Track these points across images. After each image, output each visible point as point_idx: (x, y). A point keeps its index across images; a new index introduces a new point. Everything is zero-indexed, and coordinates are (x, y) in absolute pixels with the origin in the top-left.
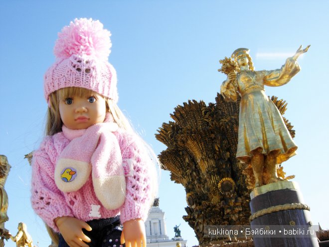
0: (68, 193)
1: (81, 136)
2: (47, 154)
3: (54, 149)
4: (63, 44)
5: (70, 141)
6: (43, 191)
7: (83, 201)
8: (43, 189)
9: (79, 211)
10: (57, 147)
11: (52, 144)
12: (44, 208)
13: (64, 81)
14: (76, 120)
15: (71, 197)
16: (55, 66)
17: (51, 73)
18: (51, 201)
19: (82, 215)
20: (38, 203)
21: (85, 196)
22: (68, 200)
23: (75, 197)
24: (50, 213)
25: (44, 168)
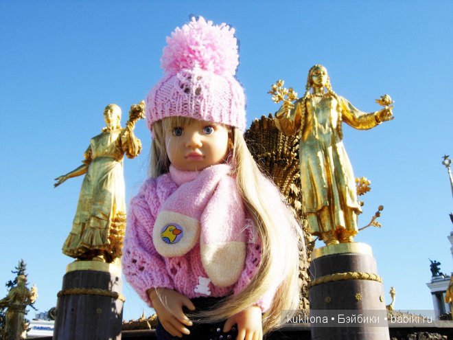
0: (170, 258)
1: (193, 180)
2: (146, 203)
3: (157, 197)
4: (171, 54)
5: (178, 186)
6: (136, 252)
7: (188, 270)
8: (137, 248)
9: (182, 283)
10: (160, 195)
11: (154, 189)
12: (135, 274)
13: (169, 107)
14: (186, 158)
15: (174, 263)
16: (159, 85)
17: (154, 96)
18: (145, 265)
19: (185, 289)
20: (129, 267)
21: (192, 264)
22: (169, 266)
23: (179, 264)
24: (141, 282)
25: (142, 221)
